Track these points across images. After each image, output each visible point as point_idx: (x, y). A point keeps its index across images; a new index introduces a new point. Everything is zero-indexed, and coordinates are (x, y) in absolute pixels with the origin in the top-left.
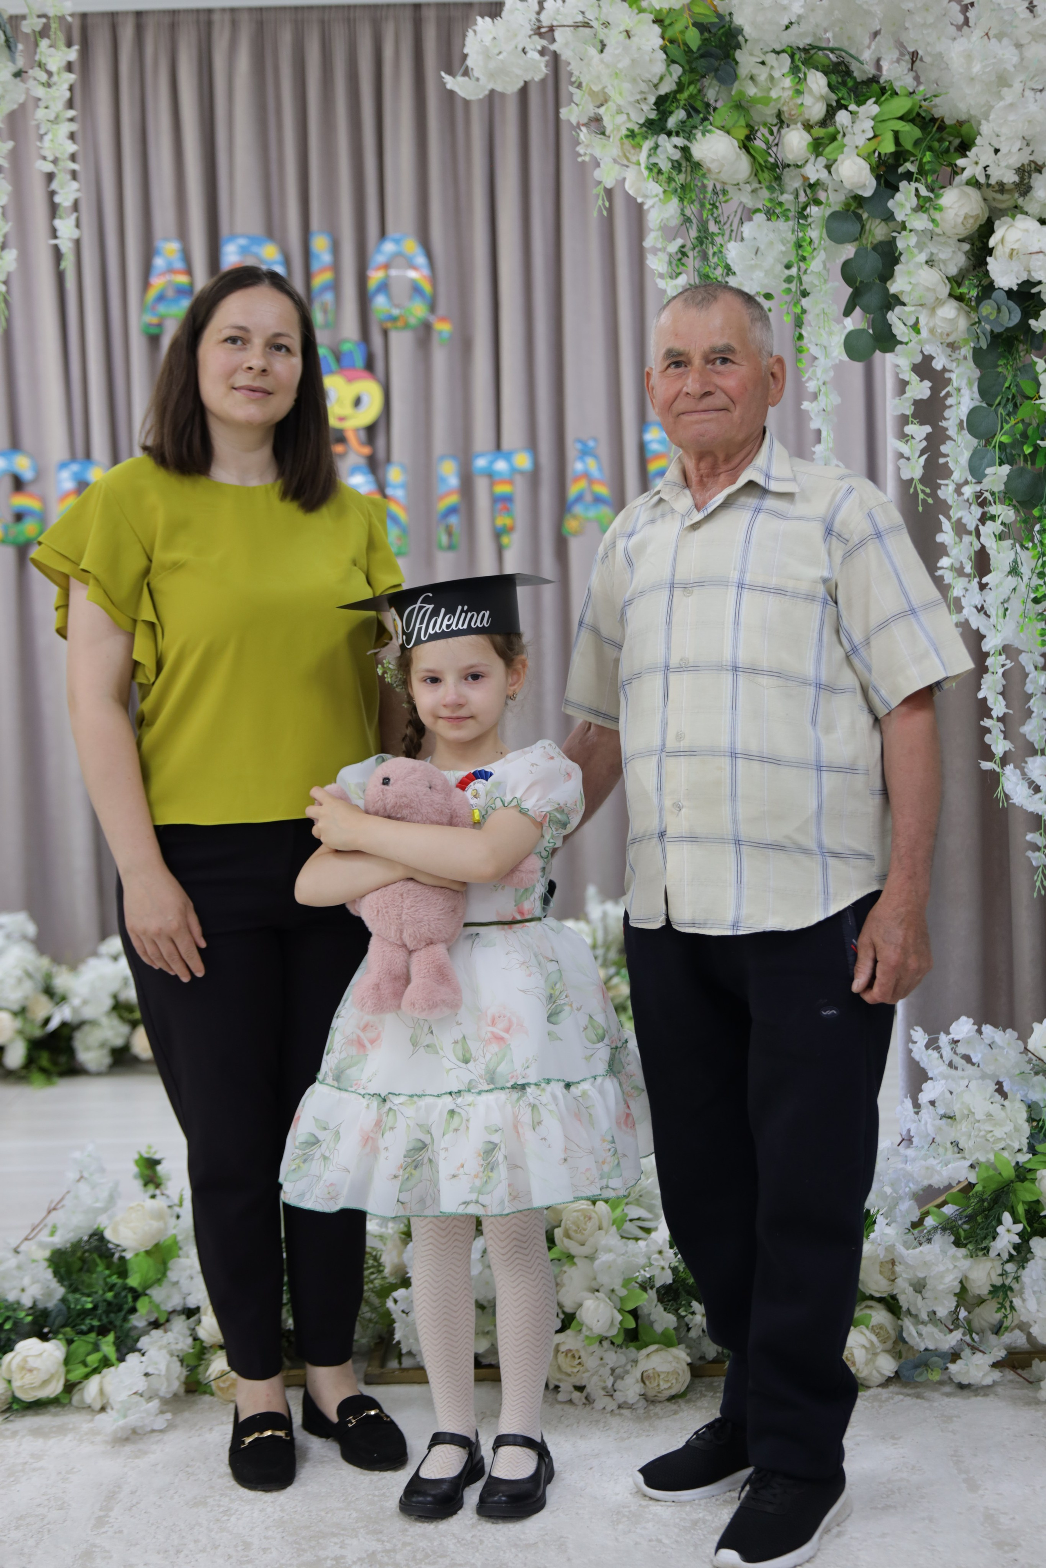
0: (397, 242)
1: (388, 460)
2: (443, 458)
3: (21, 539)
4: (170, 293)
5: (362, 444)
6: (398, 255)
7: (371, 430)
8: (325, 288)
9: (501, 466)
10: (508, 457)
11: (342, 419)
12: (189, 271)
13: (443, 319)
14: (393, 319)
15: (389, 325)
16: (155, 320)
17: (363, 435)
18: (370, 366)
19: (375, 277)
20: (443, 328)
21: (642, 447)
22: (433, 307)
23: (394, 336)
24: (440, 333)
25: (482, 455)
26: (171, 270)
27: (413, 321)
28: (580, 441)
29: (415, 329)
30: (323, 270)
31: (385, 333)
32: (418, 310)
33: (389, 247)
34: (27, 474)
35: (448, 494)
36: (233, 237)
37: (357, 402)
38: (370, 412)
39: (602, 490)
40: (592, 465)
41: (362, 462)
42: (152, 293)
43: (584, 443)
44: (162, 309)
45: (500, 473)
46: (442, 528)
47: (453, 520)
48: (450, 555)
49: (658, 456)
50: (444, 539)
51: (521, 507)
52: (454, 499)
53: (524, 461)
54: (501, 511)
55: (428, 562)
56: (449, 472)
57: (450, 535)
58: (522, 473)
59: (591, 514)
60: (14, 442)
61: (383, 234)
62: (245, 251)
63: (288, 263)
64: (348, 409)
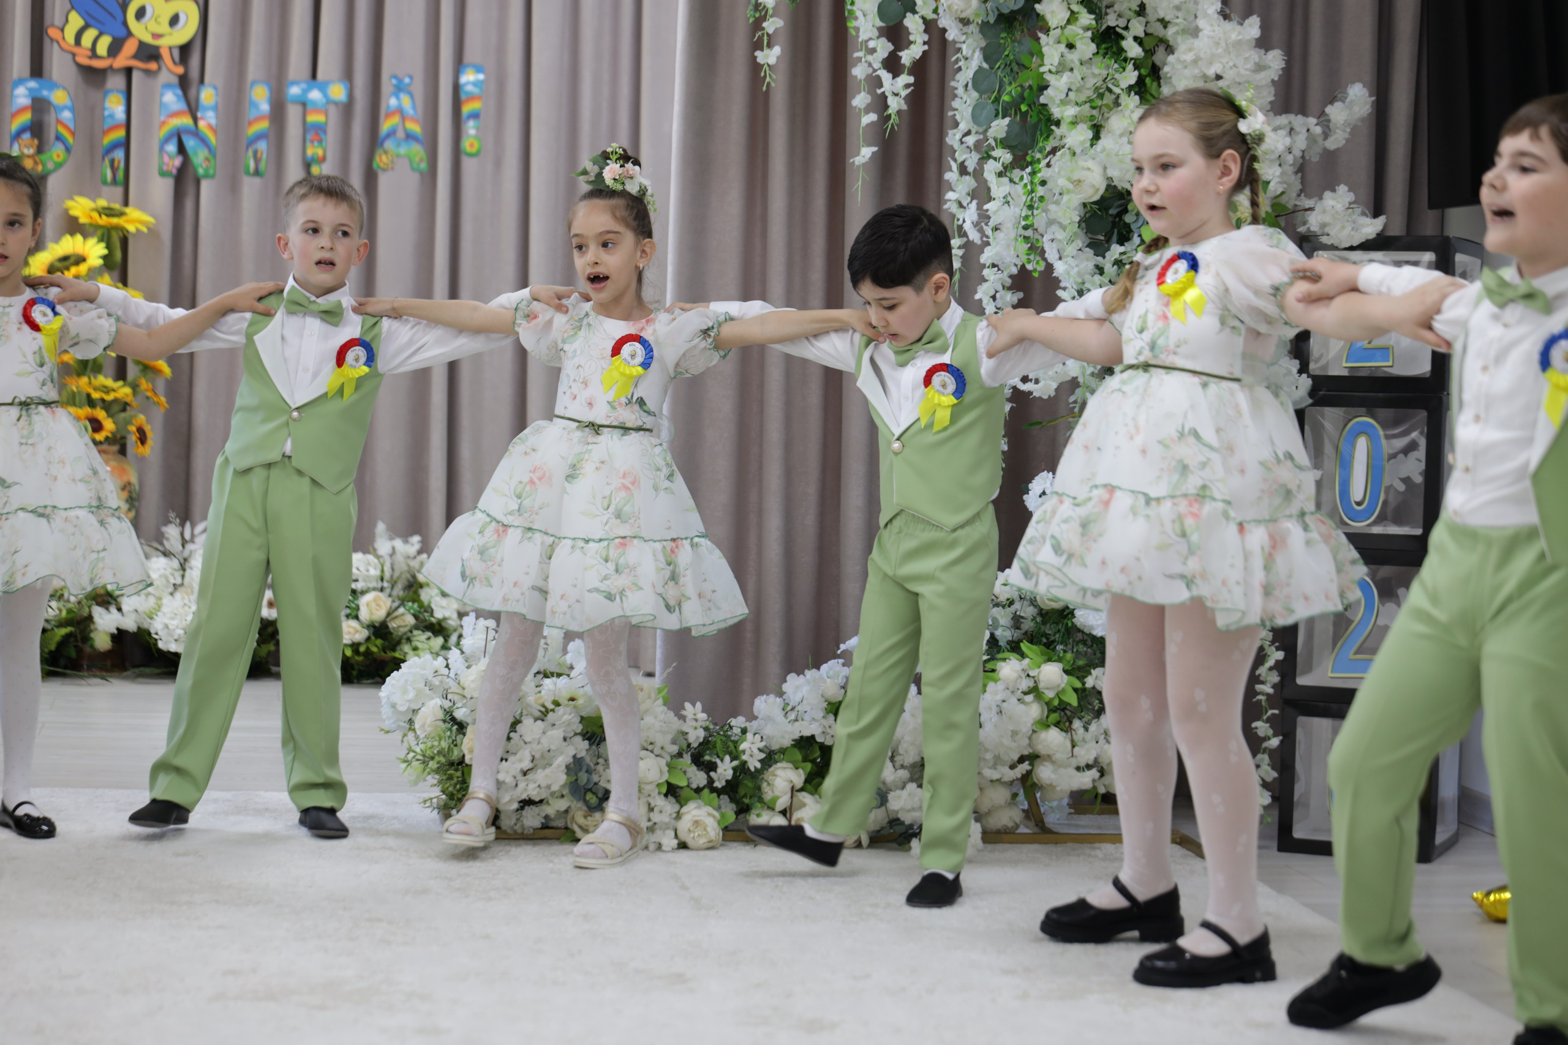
1: (202, 81)
2: (253, 83)
5: (175, 63)
9: (315, 95)
10: (323, 88)
11: (156, 36)
17: (176, 54)
21: (456, 88)
25: (295, 83)
28: (395, 77)
35: (258, 119)
37: (174, 21)
38: (186, 31)
39: (415, 128)
40: (406, 102)
43: (400, 81)
45: (313, 102)
46: (250, 153)
47: (262, 146)
48: (257, 181)
49: (472, 98)
50: (252, 165)
51: (332, 137)
52: (264, 125)
53: (338, 92)
54: (312, 141)
55: (233, 187)
56: (260, 97)
57: (257, 161)
58: (336, 103)
59: (403, 151)
64: (164, 28)
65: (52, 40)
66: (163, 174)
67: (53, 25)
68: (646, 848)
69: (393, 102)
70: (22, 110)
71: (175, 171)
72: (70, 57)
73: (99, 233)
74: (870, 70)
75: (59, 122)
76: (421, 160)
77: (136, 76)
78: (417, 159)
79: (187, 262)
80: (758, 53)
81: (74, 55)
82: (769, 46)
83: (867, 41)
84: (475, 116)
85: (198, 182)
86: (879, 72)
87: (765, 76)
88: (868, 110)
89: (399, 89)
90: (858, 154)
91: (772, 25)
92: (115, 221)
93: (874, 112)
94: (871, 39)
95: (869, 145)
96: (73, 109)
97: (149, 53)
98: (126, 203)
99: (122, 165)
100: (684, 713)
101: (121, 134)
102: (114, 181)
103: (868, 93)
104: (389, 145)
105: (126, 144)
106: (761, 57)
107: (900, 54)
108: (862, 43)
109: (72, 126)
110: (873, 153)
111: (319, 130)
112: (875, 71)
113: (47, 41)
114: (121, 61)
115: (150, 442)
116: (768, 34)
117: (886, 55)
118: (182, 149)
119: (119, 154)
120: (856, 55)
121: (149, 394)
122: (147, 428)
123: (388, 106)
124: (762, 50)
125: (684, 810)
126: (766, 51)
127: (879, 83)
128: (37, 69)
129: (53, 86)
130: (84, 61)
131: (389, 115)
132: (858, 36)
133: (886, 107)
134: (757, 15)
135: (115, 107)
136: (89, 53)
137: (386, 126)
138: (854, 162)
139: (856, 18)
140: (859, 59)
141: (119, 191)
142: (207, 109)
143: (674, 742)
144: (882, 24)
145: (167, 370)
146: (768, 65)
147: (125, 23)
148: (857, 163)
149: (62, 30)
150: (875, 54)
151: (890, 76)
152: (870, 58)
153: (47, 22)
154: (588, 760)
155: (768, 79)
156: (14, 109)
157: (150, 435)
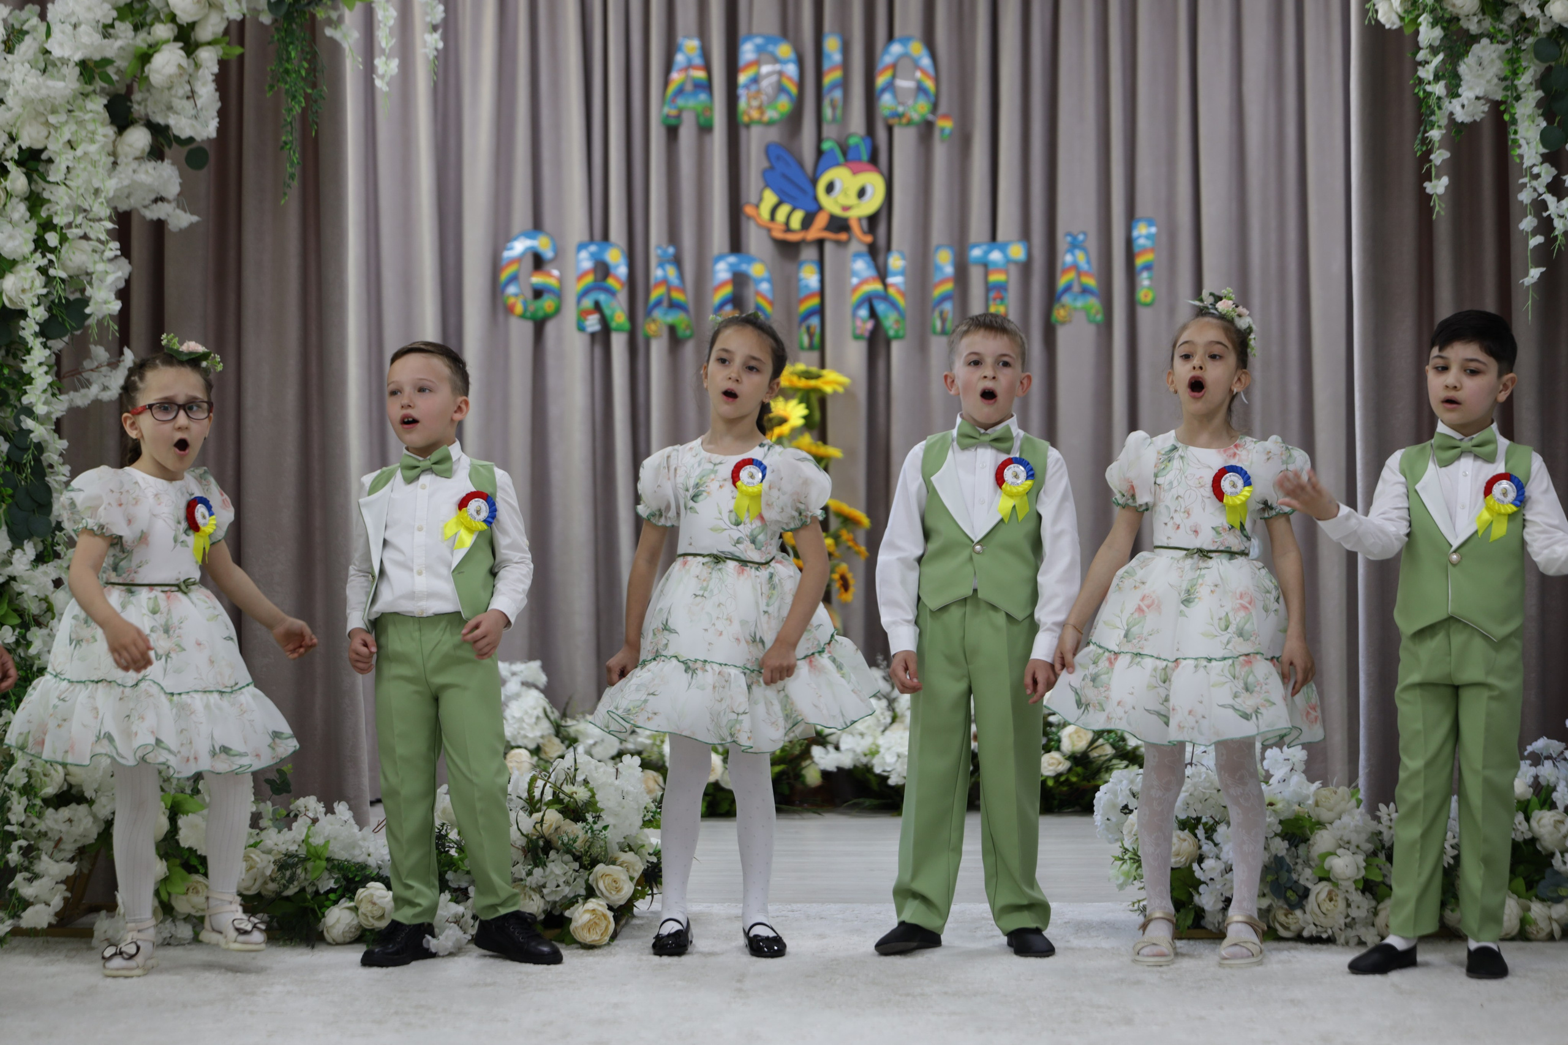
0: (905, 41)
1: (889, 248)
2: (938, 247)
3: (541, 314)
4: (689, 87)
5: (864, 233)
6: (905, 55)
7: (872, 221)
8: (834, 86)
9: (996, 256)
10: (1003, 248)
11: (846, 208)
12: (707, 67)
13: (946, 116)
14: (899, 116)
15: (891, 121)
16: (673, 112)
17: (865, 223)
18: (874, 160)
19: (882, 77)
20: (945, 125)
21: (1129, 242)
22: (935, 107)
23: (897, 132)
24: (942, 130)
25: (977, 245)
26: (690, 66)
27: (915, 116)
28: (1069, 234)
29: (918, 125)
30: (833, 69)
31: (890, 129)
32: (920, 109)
33: (896, 49)
34: (548, 253)
35: (943, 282)
36: (750, 36)
37: (861, 193)
38: (873, 203)
39: (1090, 282)
40: (1081, 257)
41: (864, 249)
42: (672, 88)
43: (1075, 238)
44: (680, 102)
45: (995, 263)
46: (937, 314)
47: (948, 307)
48: (944, 340)
49: (1145, 250)
50: (938, 324)
51: (1013, 295)
52: (948, 287)
53: (1017, 252)
54: (995, 299)
55: (922, 347)
56: (944, 261)
57: (944, 320)
58: (1016, 263)
59: (1079, 304)
60: (537, 225)
61: (890, 37)
62: (760, 49)
63: (800, 62)
64: (852, 200)
65: (749, 217)
66: (857, 337)
67: (748, 203)
68: (1347, 943)
69: (1069, 258)
70: (723, 284)
71: (867, 334)
72: (764, 233)
73: (799, 395)
74: (1536, 195)
75: (758, 293)
76: (1097, 313)
77: (828, 248)
78: (1093, 311)
79: (881, 420)
80: (1426, 184)
81: (769, 230)
82: (1438, 177)
83: (1531, 167)
84: (1148, 267)
85: (888, 342)
86: (1543, 197)
87: (1434, 205)
88: (1535, 232)
89: (1074, 246)
90: (1526, 274)
91: (1439, 157)
92: (813, 383)
93: (1541, 234)
94: (1534, 165)
95: (1537, 266)
96: (770, 281)
97: (839, 225)
98: (823, 366)
99: (818, 331)
100: (1378, 813)
101: (815, 302)
102: (811, 347)
103: (1534, 216)
104: (1066, 299)
105: (821, 311)
106: (1429, 187)
107: (1564, 177)
108: (1526, 169)
109: (770, 296)
110: (1542, 274)
111: (1000, 289)
112: (1540, 195)
113: (743, 220)
114: (814, 233)
115: (852, 589)
116: (1435, 166)
117: (1550, 180)
118: (873, 314)
119: (815, 321)
120: (1521, 181)
121: (850, 544)
122: (849, 576)
123: (1064, 263)
124: (1431, 181)
125: (1381, 906)
126: (1434, 182)
127: (1544, 205)
128: (736, 245)
129: (751, 260)
130: (779, 235)
131: (1065, 271)
132: (1522, 164)
133: (1553, 229)
134: (1424, 149)
135: (810, 277)
136: (783, 227)
137: (1062, 281)
138: (1523, 283)
139: (1520, 146)
140: (1524, 185)
141: (815, 355)
142: (895, 274)
143: (1368, 841)
144: (1545, 151)
145: (865, 521)
146: (1437, 195)
147: (815, 198)
148: (1526, 284)
149: (757, 206)
150: (1539, 179)
151: (1555, 199)
152: (1535, 183)
153: (743, 199)
154: (1288, 859)
155: (1437, 208)
156: (716, 282)
157: (852, 582)
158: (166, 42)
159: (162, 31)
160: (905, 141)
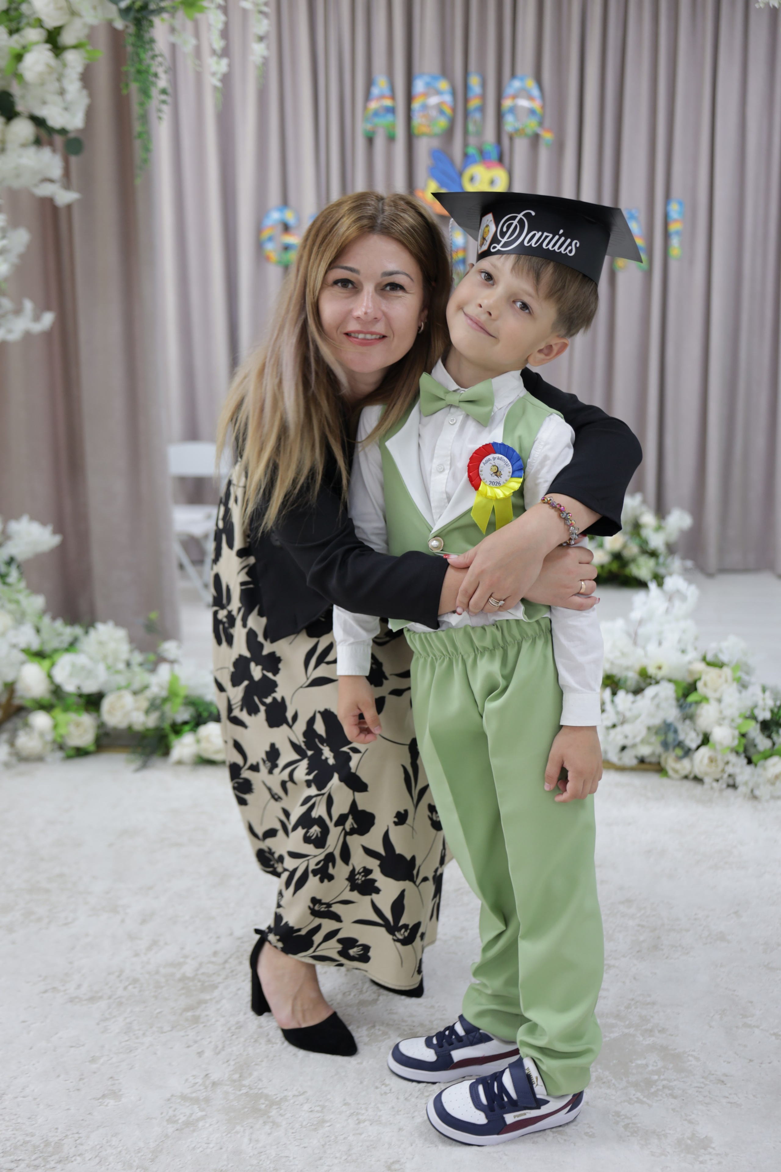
0: (522, 79)
3: (287, 261)
4: (381, 111)
6: (522, 89)
8: (475, 110)
12: (393, 97)
13: (547, 131)
14: (517, 131)
15: (514, 134)
16: (371, 127)
18: (500, 160)
19: (507, 103)
20: (547, 136)
21: (666, 214)
22: (541, 124)
23: (517, 142)
24: (545, 140)
26: (382, 97)
27: (529, 132)
29: (529, 137)
30: (475, 98)
31: (511, 138)
32: (532, 125)
33: (517, 84)
34: (291, 222)
36: (421, 75)
37: (492, 182)
38: (500, 188)
42: (370, 111)
44: (376, 121)
49: (676, 221)
60: (285, 202)
61: (513, 75)
62: (428, 85)
63: (454, 93)
64: (486, 187)
67: (419, 187)
101: (461, 255)
130: (437, 210)
135: (458, 238)
147: (462, 186)
149: (425, 191)
153: (415, 186)
158: (36, 43)
159: (33, 35)
160: (521, 147)
